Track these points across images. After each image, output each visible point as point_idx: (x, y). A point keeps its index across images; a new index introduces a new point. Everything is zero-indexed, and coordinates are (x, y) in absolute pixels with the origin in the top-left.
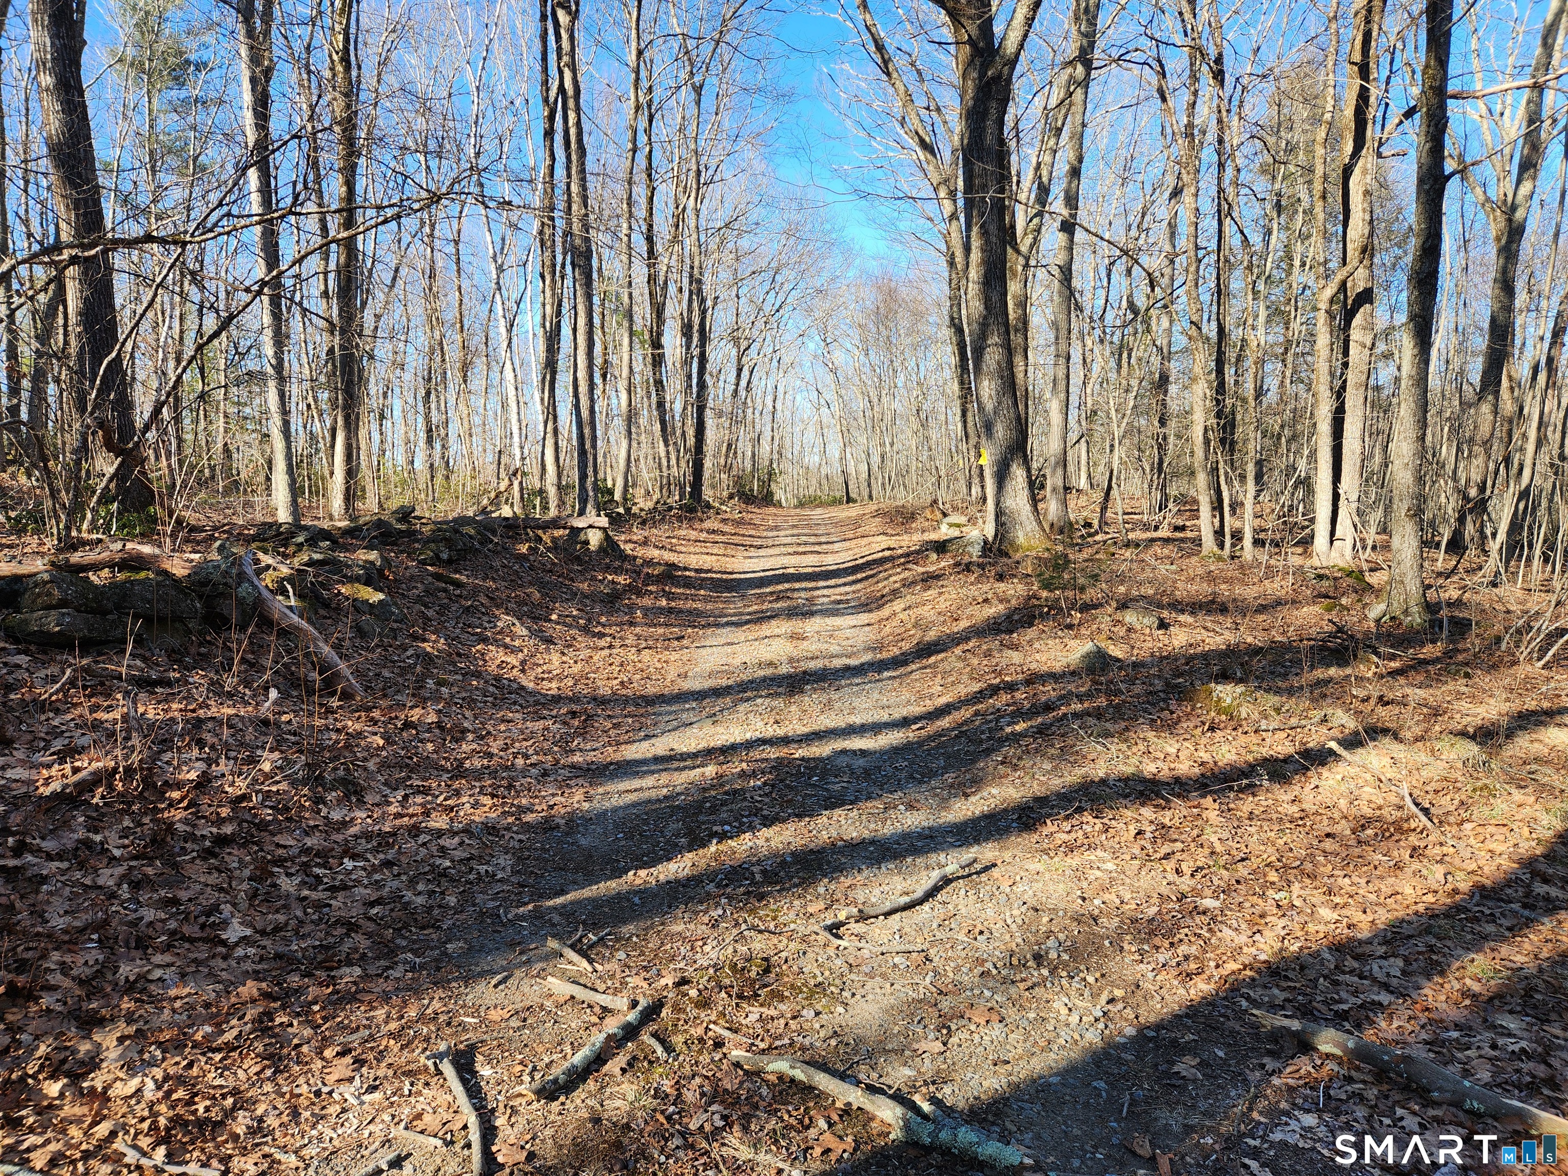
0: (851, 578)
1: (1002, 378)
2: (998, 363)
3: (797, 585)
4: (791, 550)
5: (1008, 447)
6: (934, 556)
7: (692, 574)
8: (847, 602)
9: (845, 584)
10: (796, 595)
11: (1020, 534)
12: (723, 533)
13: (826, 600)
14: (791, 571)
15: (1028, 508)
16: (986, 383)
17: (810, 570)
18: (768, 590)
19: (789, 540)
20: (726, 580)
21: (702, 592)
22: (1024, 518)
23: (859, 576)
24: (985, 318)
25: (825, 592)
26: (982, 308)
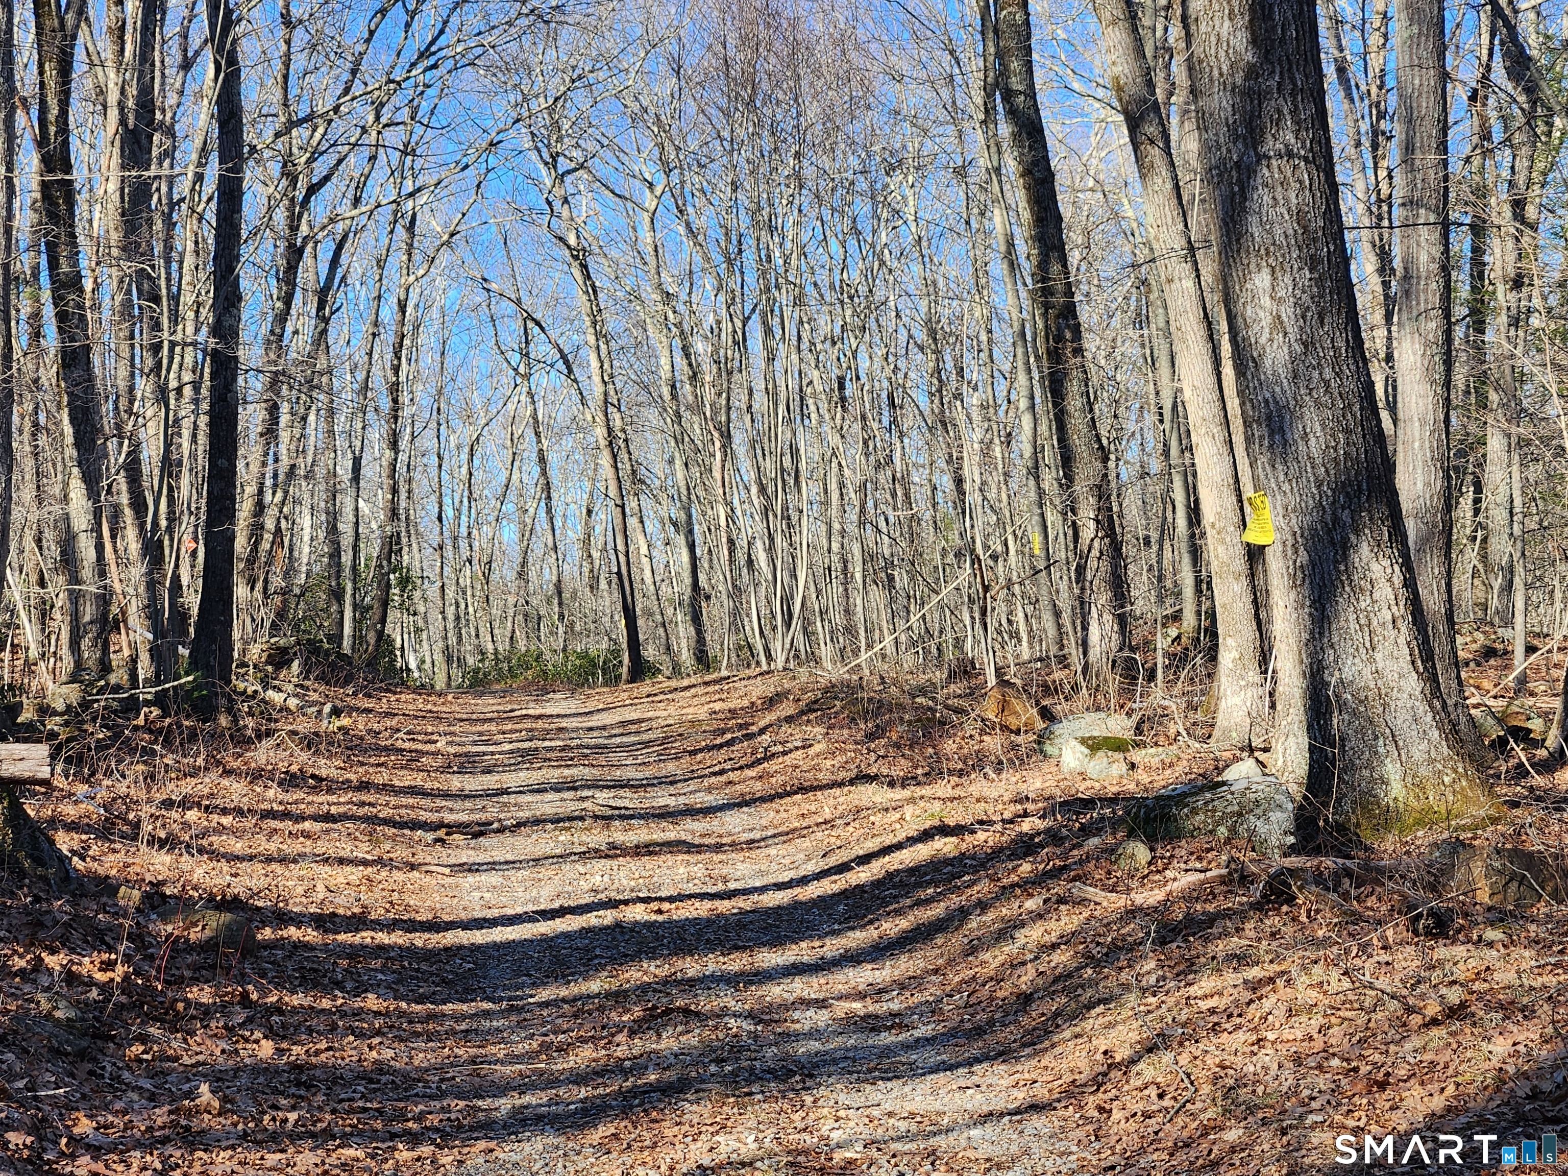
0: (857, 938)
1: (1313, 263)
2: (1300, 216)
3: (691, 967)
4: (597, 838)
5: (1340, 488)
6: (1141, 852)
7: (311, 935)
8: (897, 1021)
9: (853, 958)
10: (705, 1003)
11: (1392, 770)
12: (320, 783)
13: (821, 1018)
14: (637, 913)
15: (1413, 684)
16: (1261, 280)
17: (702, 909)
18: (594, 986)
19: (549, 804)
20: (429, 955)
21: (372, 1002)
22: (1401, 720)
23: (892, 927)
24: (1252, 72)
25: (799, 987)
26: (1241, 41)
